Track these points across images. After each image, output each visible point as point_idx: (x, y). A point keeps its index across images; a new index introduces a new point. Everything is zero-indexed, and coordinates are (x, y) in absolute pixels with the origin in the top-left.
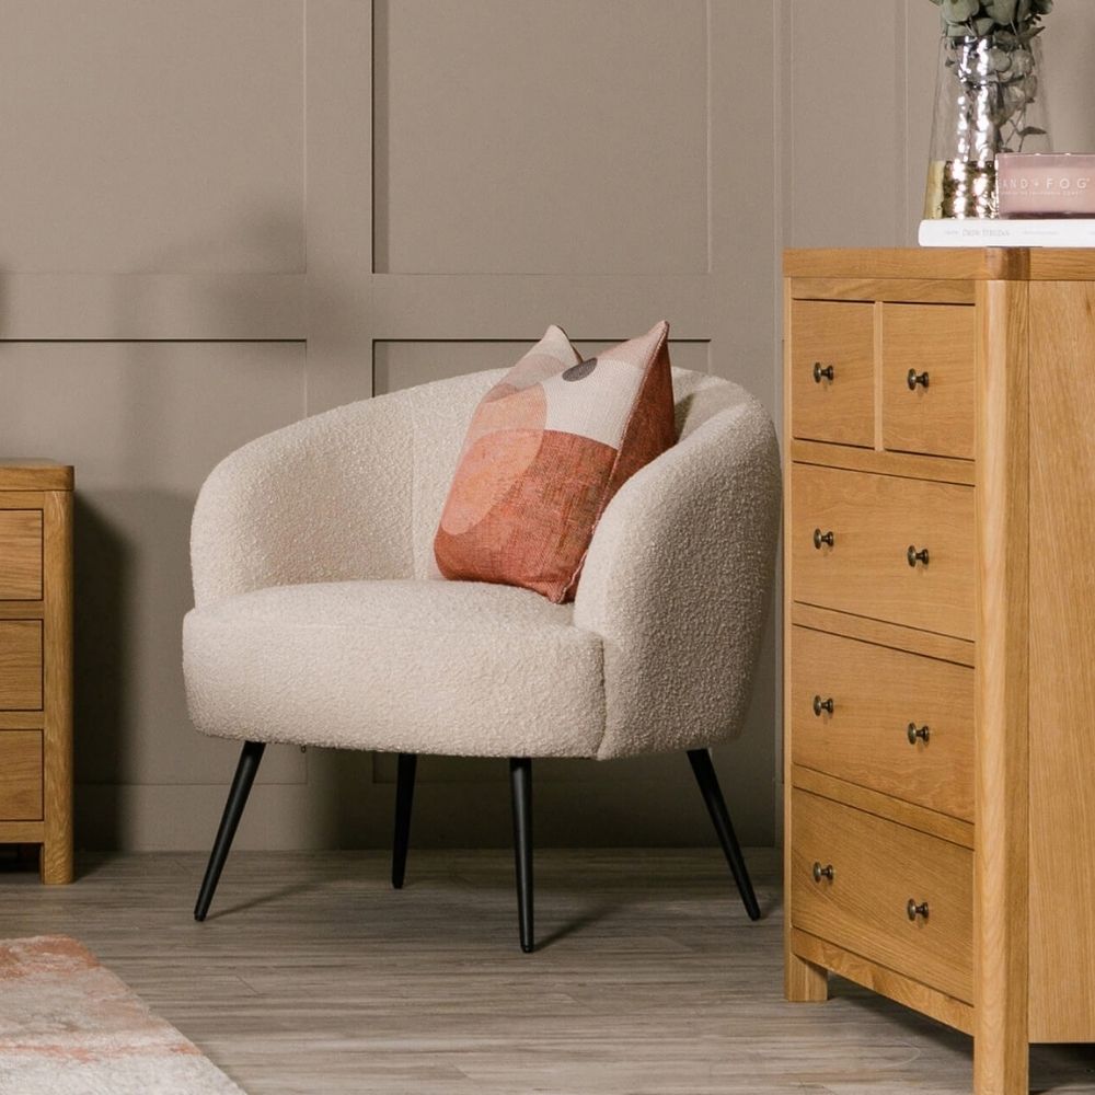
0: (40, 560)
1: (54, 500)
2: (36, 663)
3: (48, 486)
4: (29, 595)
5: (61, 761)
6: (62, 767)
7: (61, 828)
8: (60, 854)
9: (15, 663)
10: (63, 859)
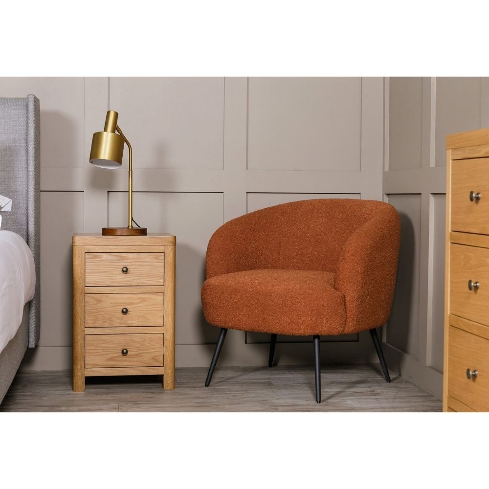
0: (163, 271)
1: (168, 249)
2: (161, 309)
3: (167, 244)
4: (159, 284)
5: (171, 344)
6: (171, 347)
7: (170, 369)
8: (170, 378)
9: (153, 309)
10: (171, 380)
